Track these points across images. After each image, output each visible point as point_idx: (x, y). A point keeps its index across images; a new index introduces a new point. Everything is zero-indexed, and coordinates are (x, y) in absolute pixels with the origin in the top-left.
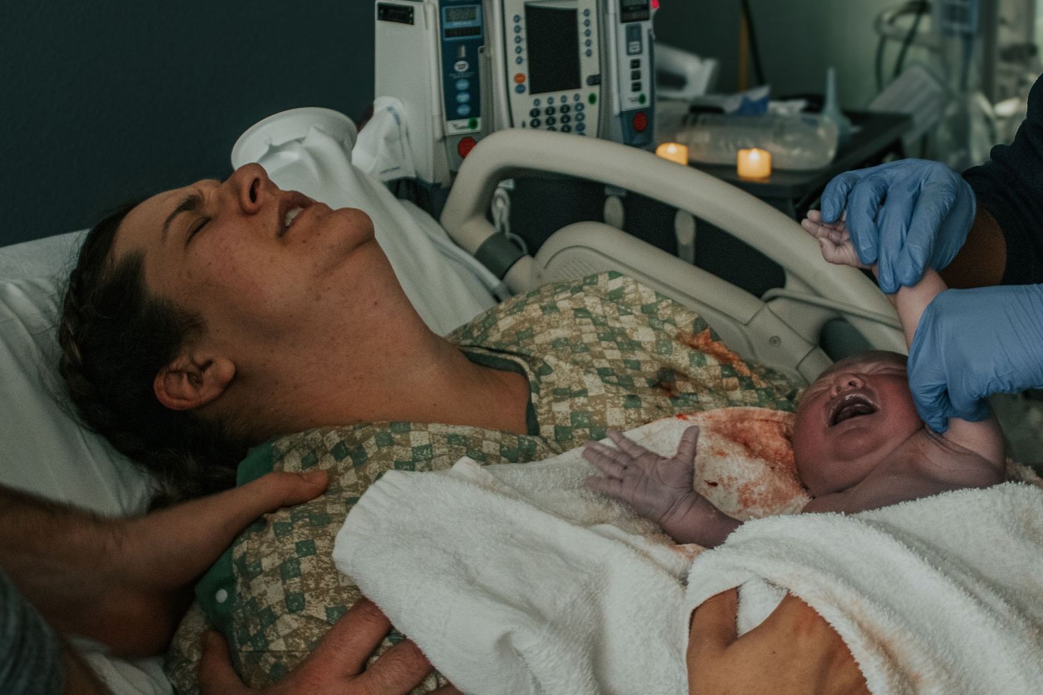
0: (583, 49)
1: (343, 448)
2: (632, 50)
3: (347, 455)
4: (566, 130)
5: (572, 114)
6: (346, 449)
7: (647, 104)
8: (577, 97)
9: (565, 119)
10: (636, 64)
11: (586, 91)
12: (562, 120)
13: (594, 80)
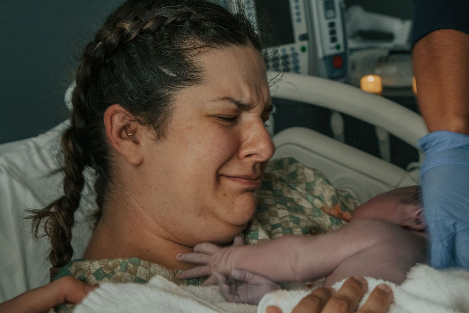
0: (294, 18)
1: (102, 272)
2: (329, 16)
3: (105, 277)
4: (287, 70)
5: (290, 60)
6: (104, 273)
7: (342, 50)
8: (293, 49)
9: (286, 63)
10: (332, 25)
11: (298, 45)
12: (284, 64)
13: (304, 37)
